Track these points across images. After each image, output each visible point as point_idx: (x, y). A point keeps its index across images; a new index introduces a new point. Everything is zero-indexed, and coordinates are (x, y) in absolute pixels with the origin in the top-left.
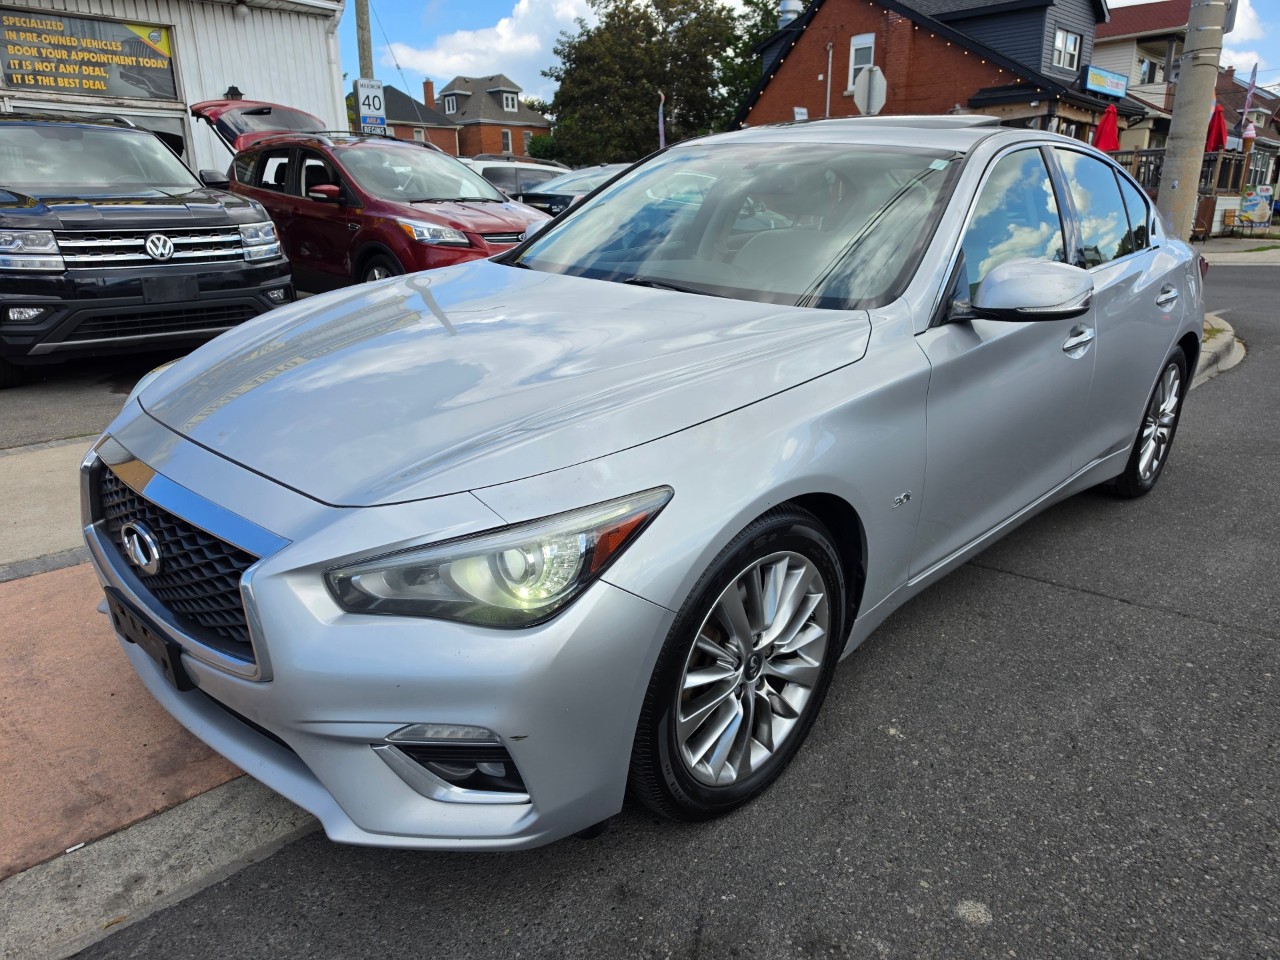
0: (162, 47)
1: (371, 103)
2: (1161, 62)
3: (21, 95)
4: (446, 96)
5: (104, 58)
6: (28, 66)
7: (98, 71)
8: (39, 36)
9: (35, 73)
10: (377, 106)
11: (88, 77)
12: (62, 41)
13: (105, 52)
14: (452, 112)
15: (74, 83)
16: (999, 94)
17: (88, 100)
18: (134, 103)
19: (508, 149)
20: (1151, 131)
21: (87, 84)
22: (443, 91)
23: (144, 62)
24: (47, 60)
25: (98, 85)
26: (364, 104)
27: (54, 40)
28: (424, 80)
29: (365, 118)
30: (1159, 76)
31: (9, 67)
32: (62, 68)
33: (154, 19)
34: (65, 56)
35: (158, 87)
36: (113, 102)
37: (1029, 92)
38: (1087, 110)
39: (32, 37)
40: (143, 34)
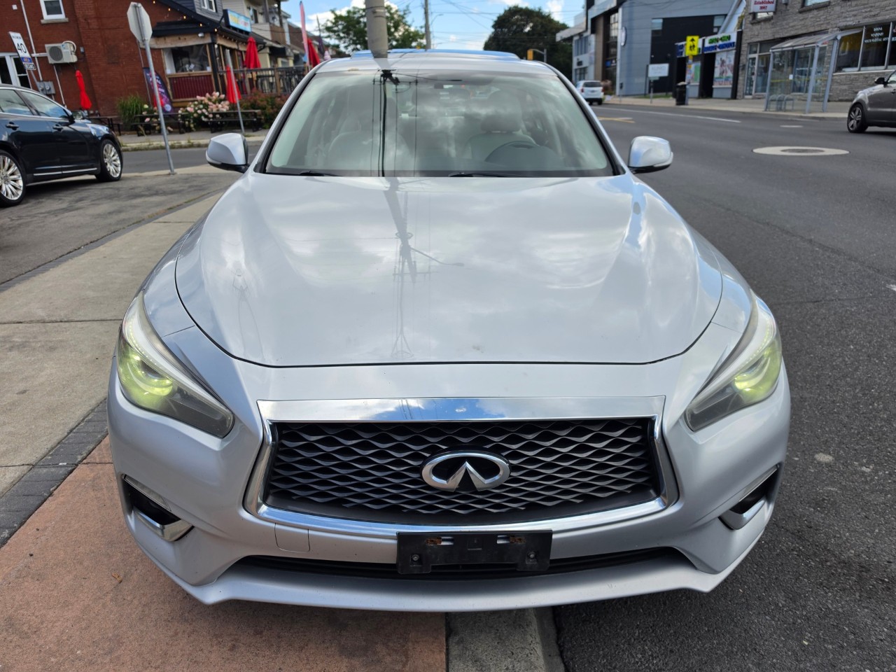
2: (260, 9)
16: (174, 27)
20: (270, 55)
30: (261, 18)
37: (195, 26)
38: (234, 41)
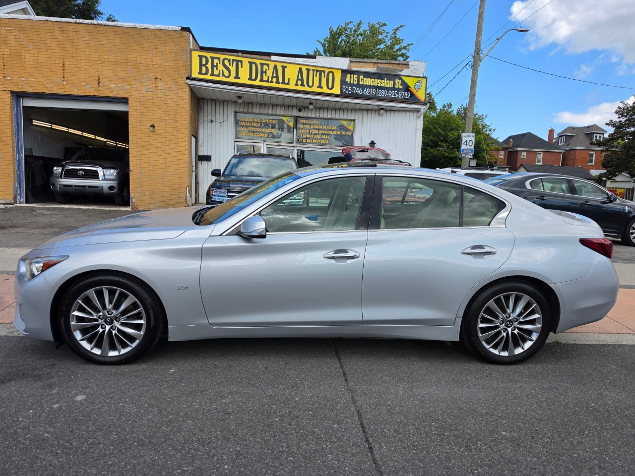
0: (351, 127)
1: (468, 143)
3: (300, 146)
4: (560, 136)
5: (330, 132)
6: (305, 136)
7: (327, 137)
8: (310, 126)
9: (307, 138)
10: (470, 144)
11: (323, 139)
12: (317, 127)
13: (330, 130)
14: (562, 144)
15: (318, 141)
17: (321, 147)
18: (336, 148)
19: (592, 162)
21: (322, 141)
22: (559, 134)
23: (343, 133)
24: (311, 134)
25: (326, 142)
26: (464, 144)
27: (314, 127)
28: (550, 129)
29: (463, 150)
31: (299, 136)
32: (315, 137)
33: (349, 118)
34: (317, 132)
35: (346, 142)
36: (329, 147)
39: (308, 126)
40: (345, 123)
